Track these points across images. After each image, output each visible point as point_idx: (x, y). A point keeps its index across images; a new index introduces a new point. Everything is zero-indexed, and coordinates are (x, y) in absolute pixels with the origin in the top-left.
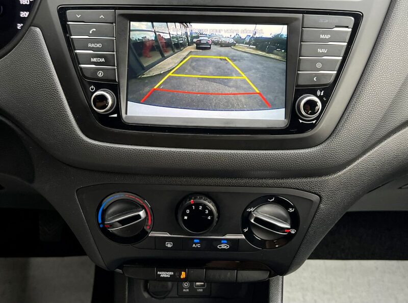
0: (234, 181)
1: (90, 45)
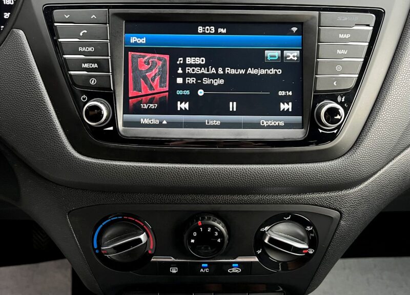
0: (245, 198)
1: (80, 49)
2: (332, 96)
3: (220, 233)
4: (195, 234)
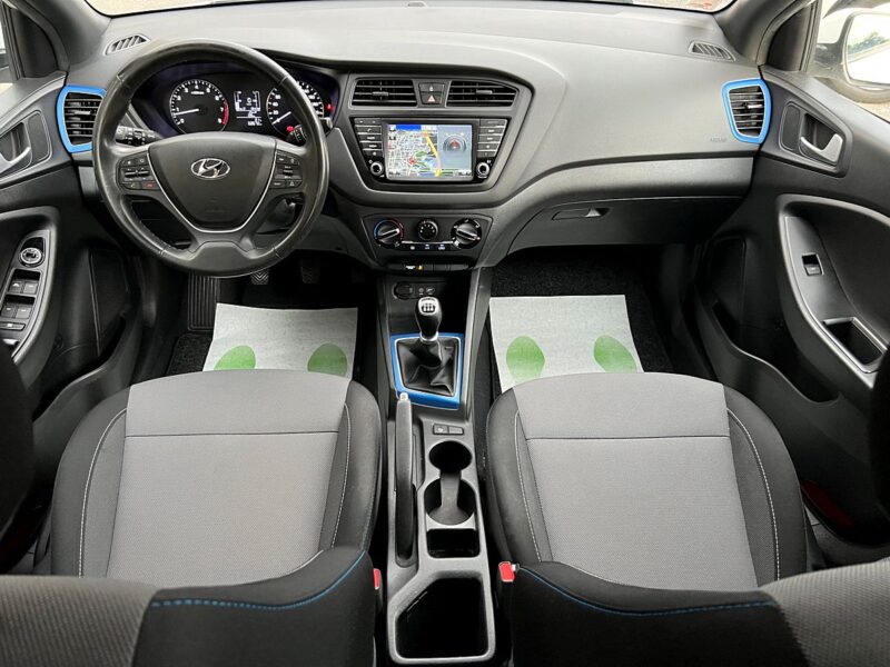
1: (368, 138)
2: (484, 160)
4: (422, 228)
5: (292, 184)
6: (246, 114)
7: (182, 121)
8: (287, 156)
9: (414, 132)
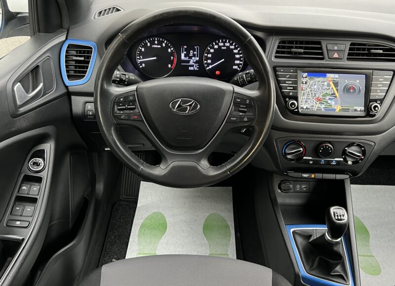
0: (341, 136)
1: (287, 82)
2: (376, 101)
3: (331, 148)
4: (322, 149)
5: (246, 119)
6: (188, 62)
7: (144, 65)
8: (244, 97)
9: (321, 79)
